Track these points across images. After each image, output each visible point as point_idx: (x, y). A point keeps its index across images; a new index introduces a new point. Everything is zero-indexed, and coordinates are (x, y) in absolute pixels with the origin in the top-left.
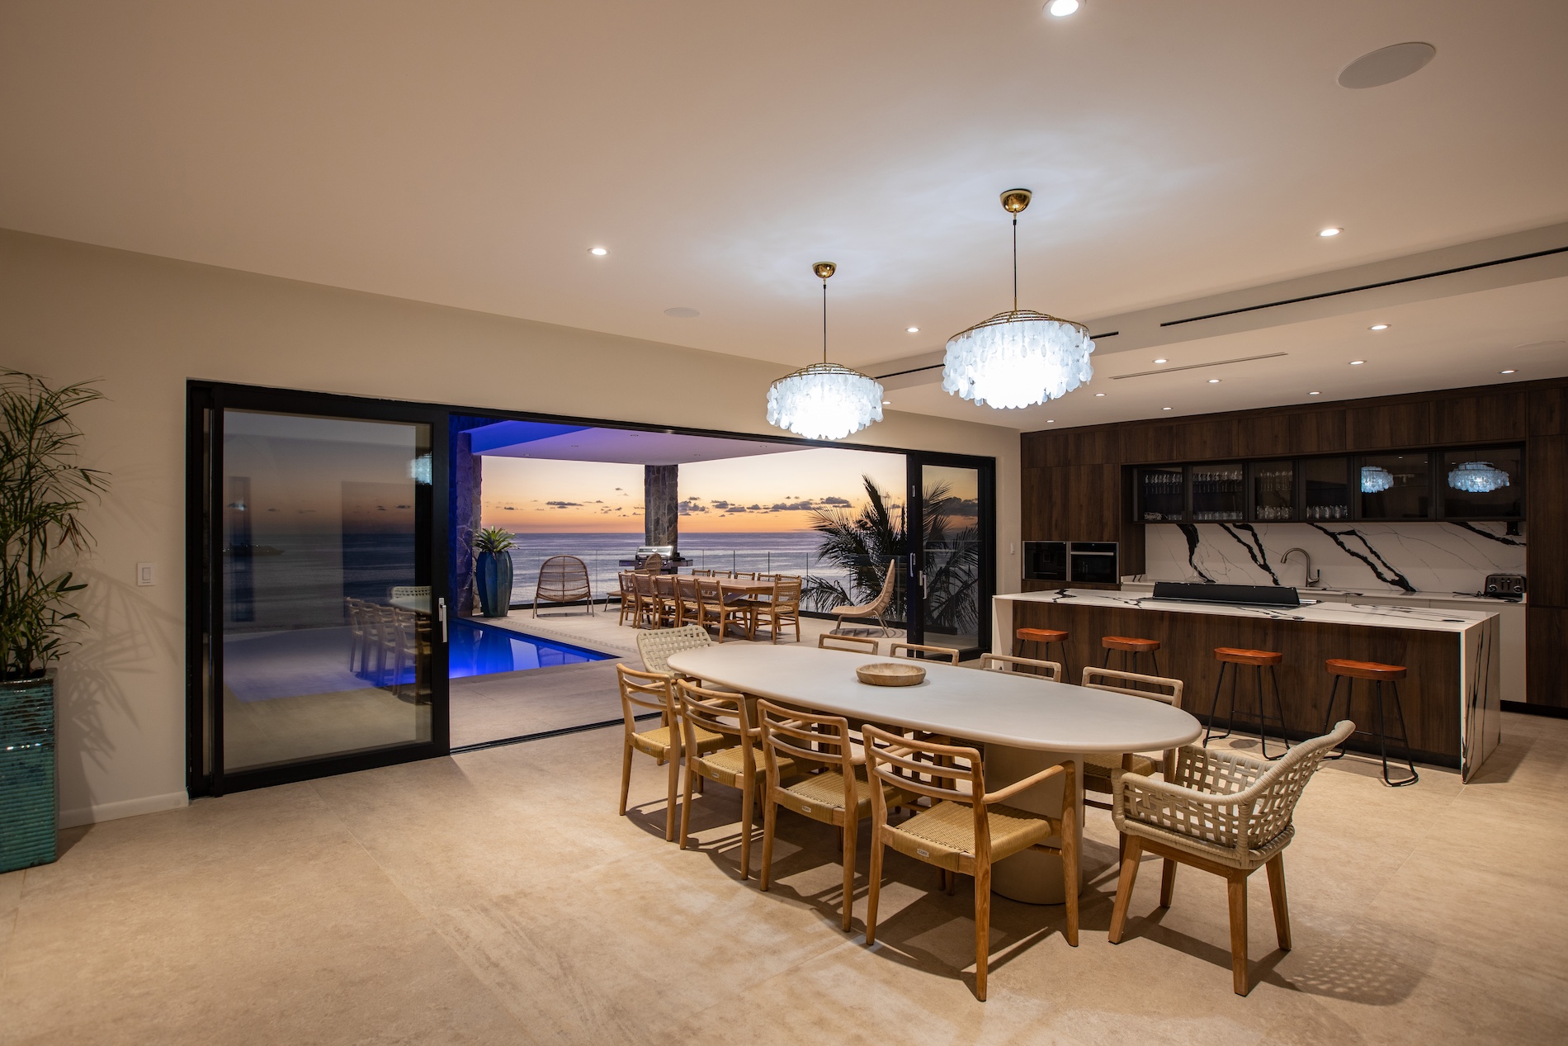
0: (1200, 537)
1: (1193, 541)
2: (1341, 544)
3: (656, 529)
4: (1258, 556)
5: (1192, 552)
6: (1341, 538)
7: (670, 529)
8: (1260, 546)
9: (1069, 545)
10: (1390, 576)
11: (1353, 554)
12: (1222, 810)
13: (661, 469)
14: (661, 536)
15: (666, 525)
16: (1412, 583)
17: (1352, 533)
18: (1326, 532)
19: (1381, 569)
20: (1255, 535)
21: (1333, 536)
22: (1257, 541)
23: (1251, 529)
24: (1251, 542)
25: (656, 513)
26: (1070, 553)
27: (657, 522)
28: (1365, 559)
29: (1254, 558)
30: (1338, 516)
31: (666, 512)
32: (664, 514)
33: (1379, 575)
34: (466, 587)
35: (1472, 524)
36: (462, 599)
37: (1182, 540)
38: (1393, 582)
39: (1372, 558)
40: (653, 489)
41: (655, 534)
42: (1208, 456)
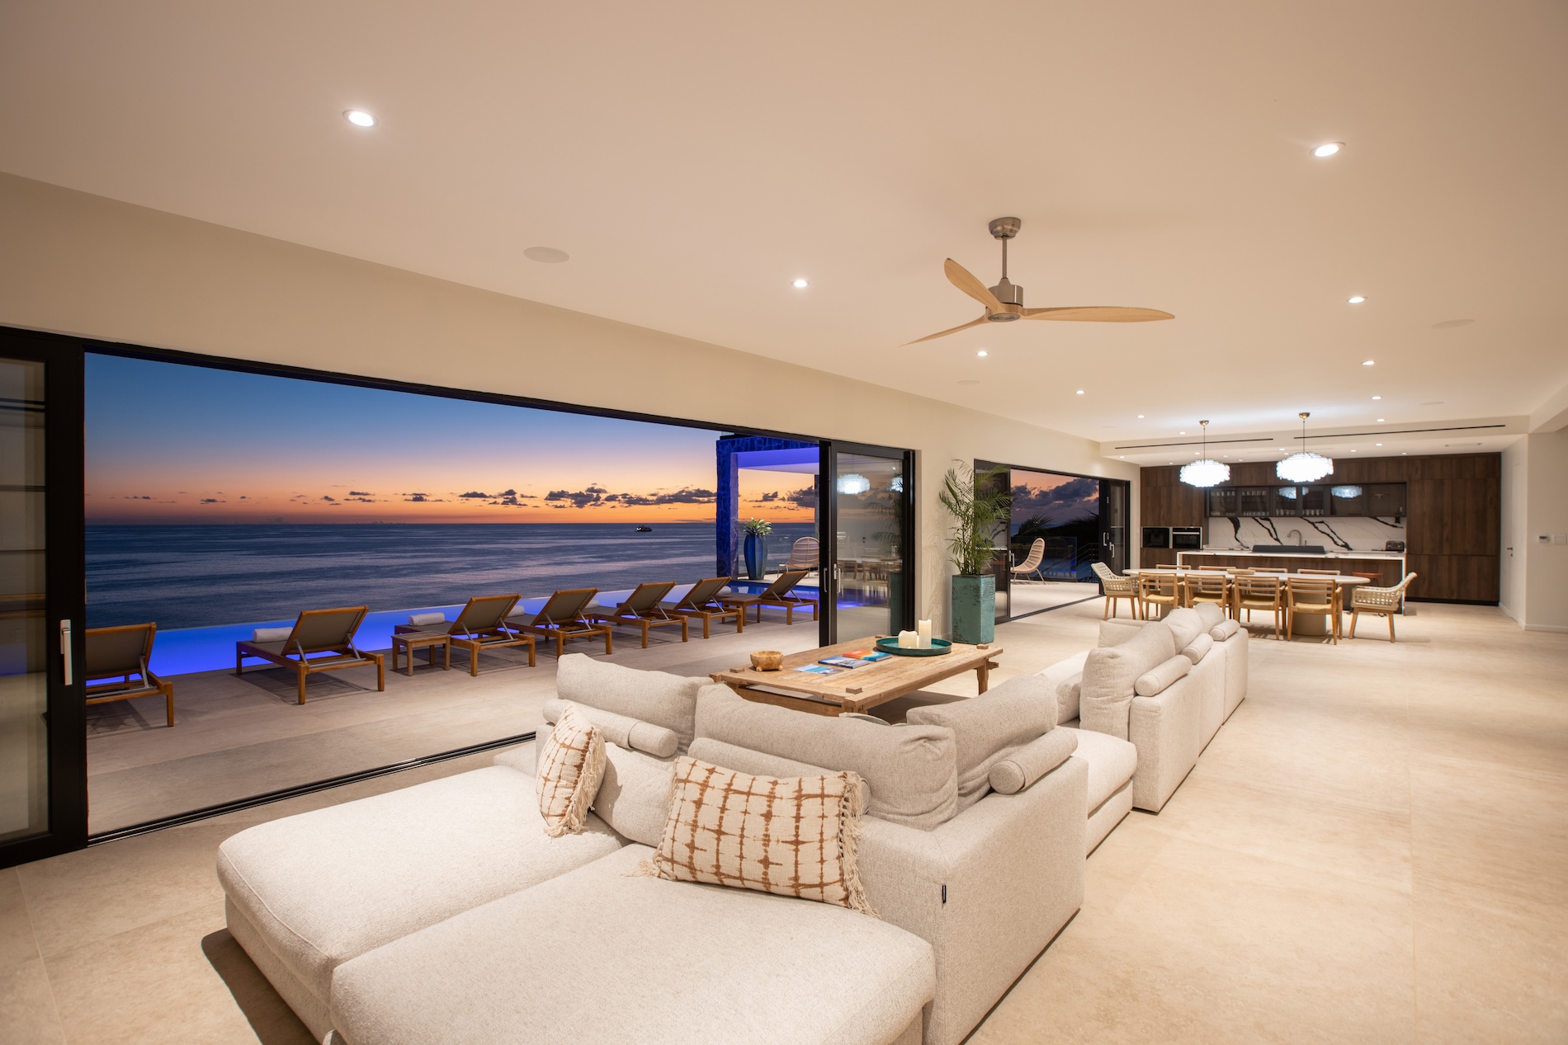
0: (1241, 524)
1: (1237, 526)
2: (1317, 528)
4: (1272, 533)
5: (1236, 532)
6: (1317, 525)
8: (1274, 529)
9: (1171, 529)
10: (1340, 543)
11: (1323, 532)
12: (1388, 595)
16: (1351, 546)
17: (1322, 522)
18: (1309, 522)
19: (1336, 539)
20: (1271, 524)
21: (1313, 523)
22: (1272, 526)
23: (1269, 520)
24: (1270, 527)
26: (1171, 533)
28: (1328, 535)
29: (1271, 535)
30: (1318, 514)
33: (1335, 543)
35: (1379, 518)
37: (1231, 526)
38: (1342, 546)
39: (1332, 535)
42: (1254, 483)
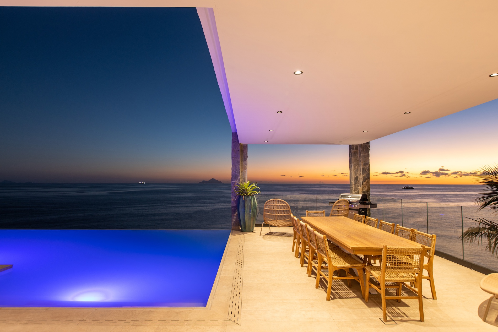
3: (355, 183)
7: (364, 183)
13: (359, 147)
14: (359, 187)
15: (361, 181)
25: (356, 173)
27: (356, 179)
31: (361, 172)
32: (360, 173)
34: (236, 214)
36: (234, 220)
40: (353, 159)
41: (355, 186)
